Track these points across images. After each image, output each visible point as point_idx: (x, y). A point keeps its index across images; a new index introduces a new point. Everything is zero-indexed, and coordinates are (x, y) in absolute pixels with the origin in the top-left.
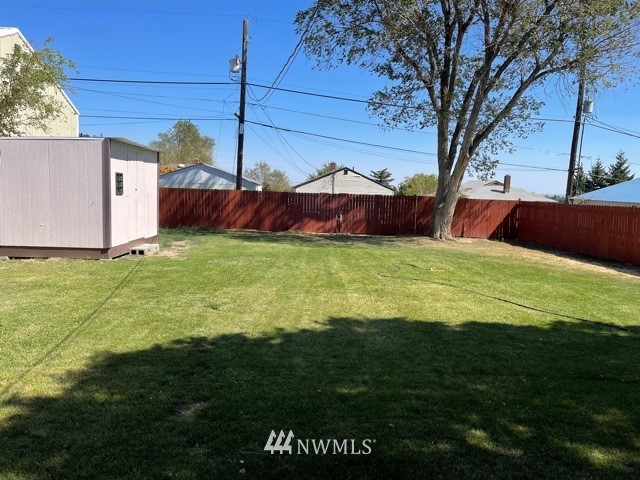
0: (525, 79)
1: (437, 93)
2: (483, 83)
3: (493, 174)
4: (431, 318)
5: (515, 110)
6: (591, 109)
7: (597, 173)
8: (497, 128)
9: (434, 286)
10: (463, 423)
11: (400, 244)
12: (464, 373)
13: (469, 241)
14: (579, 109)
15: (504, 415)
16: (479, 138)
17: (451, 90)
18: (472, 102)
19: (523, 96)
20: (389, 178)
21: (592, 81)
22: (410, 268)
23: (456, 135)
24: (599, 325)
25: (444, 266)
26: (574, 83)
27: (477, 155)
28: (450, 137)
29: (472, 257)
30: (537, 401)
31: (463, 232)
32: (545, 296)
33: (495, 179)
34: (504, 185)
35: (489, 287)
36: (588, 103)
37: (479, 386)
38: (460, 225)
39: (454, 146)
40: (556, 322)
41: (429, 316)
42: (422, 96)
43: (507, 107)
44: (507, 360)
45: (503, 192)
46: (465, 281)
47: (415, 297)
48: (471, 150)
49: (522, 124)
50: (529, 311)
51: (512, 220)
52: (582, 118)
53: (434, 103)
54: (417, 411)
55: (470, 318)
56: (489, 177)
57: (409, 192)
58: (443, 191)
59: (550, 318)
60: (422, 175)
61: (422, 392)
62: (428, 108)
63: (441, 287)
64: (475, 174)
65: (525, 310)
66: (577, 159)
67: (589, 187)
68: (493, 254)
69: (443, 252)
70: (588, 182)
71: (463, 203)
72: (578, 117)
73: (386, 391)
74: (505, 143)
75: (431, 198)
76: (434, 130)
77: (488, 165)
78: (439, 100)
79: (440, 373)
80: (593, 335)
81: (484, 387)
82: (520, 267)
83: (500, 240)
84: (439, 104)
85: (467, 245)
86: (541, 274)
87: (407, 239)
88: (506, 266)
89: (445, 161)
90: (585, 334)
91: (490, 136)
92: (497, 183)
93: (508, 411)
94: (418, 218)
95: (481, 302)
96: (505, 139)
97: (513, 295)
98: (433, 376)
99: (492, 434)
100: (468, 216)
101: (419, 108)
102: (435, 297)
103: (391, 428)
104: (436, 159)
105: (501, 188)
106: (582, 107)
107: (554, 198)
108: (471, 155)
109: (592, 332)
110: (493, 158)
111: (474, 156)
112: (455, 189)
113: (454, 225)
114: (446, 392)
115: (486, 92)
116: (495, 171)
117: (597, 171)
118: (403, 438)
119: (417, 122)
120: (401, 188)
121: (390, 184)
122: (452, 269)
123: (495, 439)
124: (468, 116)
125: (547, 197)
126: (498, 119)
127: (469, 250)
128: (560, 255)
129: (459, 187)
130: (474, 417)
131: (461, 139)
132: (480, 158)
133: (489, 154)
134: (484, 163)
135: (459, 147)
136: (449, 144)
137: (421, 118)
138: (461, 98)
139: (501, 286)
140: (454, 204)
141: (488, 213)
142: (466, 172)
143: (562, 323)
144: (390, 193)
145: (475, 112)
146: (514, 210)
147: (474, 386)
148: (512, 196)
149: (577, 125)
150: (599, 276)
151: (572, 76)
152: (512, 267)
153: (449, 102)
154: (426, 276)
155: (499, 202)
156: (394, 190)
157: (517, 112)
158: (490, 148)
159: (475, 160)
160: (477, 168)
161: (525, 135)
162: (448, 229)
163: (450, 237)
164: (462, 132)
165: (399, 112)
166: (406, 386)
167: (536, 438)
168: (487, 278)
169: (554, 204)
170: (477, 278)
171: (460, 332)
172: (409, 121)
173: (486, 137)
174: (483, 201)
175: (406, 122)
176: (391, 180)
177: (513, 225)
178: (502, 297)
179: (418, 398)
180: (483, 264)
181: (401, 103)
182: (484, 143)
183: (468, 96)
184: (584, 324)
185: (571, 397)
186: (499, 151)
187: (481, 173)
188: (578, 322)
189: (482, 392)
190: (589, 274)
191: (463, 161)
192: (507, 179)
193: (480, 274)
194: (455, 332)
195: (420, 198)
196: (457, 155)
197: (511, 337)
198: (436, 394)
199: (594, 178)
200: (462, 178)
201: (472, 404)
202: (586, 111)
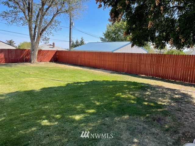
0: (55, 13)
1: (27, 14)
2: (42, 13)
3: (48, 42)
4: (30, 89)
5: (53, 23)
6: (73, 25)
7: (77, 43)
8: (48, 28)
9: (31, 78)
10: (40, 120)
11: (19, 65)
12: (41, 104)
13: (43, 63)
14: (70, 24)
15: (53, 113)
16: (43, 31)
17: (32, 14)
18: (39, 19)
19: (55, 19)
20: (14, 43)
21: (73, 16)
22: (23, 73)
23: (35, 29)
24: (78, 83)
25: (35, 71)
26: (68, 17)
27: (43, 36)
28: (33, 30)
29: (44, 68)
30: (62, 107)
31: (41, 60)
32: (65, 77)
33: (49, 44)
34: (53, 46)
35: (49, 76)
36: (72, 23)
37: (45, 107)
38: (40, 58)
39: (35, 33)
40: (68, 84)
41: (29, 88)
42: (21, 15)
43: (50, 22)
44: (54, 97)
45: (53, 48)
46: (42, 76)
47: (24, 83)
48: (41, 34)
49: (55, 27)
50: (61, 82)
51: (56, 56)
52: (71, 27)
53: (26, 18)
54: (25, 120)
55: (43, 87)
56: (47, 43)
57: (21, 48)
58: (33, 47)
59: (66, 83)
60: (26, 42)
61: (26, 114)
62: (24, 19)
63: (33, 78)
64: (43, 42)
65: (60, 81)
66: (71, 39)
67: (75, 46)
68: (51, 66)
69: (35, 67)
70: (75, 45)
71: (40, 51)
72: (70, 27)
73: (13, 117)
74: (51, 33)
75: (29, 50)
76: (28, 26)
77: (46, 39)
78: (28, 17)
79: (33, 106)
80: (76, 86)
81: (47, 107)
82: (58, 69)
83: (52, 62)
84: (28, 18)
85: (42, 64)
86: (64, 71)
87: (22, 64)
88: (54, 70)
89: (33, 37)
90: (75, 85)
91: (46, 30)
92: (51, 45)
93: (54, 112)
94: (25, 57)
95: (47, 81)
96: (51, 32)
97: (56, 78)
98: (31, 108)
99: (49, 120)
100: (42, 55)
101: (21, 19)
102: (32, 82)
103: (15, 129)
104: (29, 36)
105: (52, 47)
106: (71, 24)
107: (67, 49)
108: (41, 36)
109: (76, 85)
110: (48, 37)
111: (42, 36)
112: (37, 47)
113: (38, 58)
114: (35, 111)
115: (43, 16)
116: (49, 41)
117: (77, 42)
118: (19, 131)
119: (21, 23)
120: (19, 46)
121: (14, 45)
122: (37, 72)
123: (50, 121)
124: (38, 23)
125: (65, 49)
126: (48, 25)
127: (43, 66)
128: (69, 65)
129: (38, 46)
130: (44, 117)
131: (37, 31)
132: (44, 37)
133: (46, 36)
134: (45, 39)
135: (37, 33)
136: (33, 32)
137: (22, 22)
138: (36, 17)
139: (53, 76)
140: (37, 52)
141: (48, 54)
142: (40, 41)
143: (69, 84)
144: (14, 48)
145: (41, 22)
146: (56, 53)
147: (44, 107)
148: (55, 49)
149: (70, 29)
150: (78, 70)
151: (67, 15)
152: (56, 70)
153: (31, 18)
154: (29, 75)
155: (51, 51)
156: (16, 47)
157: (54, 24)
158: (47, 34)
159: (42, 37)
160: (43, 40)
161: (56, 31)
162: (36, 60)
163: (37, 62)
164: (37, 29)
165: (13, 19)
166: (21, 113)
167: (62, 117)
168: (49, 74)
169: (67, 51)
170: (46, 74)
171: (40, 92)
172: (18, 23)
173: (45, 30)
174: (46, 51)
175: (16, 23)
176: (14, 44)
177: (56, 57)
178: (53, 79)
179: (25, 116)
180: (48, 70)
181: (13, 16)
182: (44, 32)
183: (38, 16)
184: (75, 83)
185: (71, 103)
186: (50, 35)
187: (44, 42)
188: (73, 83)
189: (46, 108)
190: (76, 69)
191: (38, 37)
192: (54, 44)
193: (47, 73)
194: (38, 92)
195: (25, 50)
196: (36, 36)
197: (55, 90)
198: (31, 113)
199: (77, 44)
200: (39, 43)
201: (43, 113)
202: (72, 25)
